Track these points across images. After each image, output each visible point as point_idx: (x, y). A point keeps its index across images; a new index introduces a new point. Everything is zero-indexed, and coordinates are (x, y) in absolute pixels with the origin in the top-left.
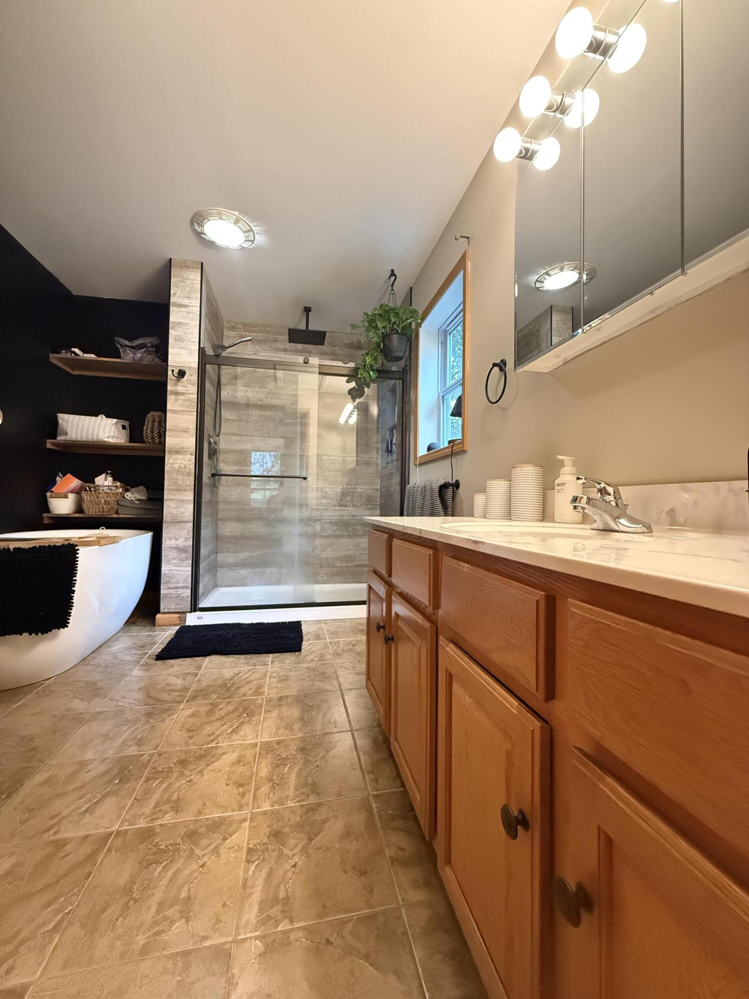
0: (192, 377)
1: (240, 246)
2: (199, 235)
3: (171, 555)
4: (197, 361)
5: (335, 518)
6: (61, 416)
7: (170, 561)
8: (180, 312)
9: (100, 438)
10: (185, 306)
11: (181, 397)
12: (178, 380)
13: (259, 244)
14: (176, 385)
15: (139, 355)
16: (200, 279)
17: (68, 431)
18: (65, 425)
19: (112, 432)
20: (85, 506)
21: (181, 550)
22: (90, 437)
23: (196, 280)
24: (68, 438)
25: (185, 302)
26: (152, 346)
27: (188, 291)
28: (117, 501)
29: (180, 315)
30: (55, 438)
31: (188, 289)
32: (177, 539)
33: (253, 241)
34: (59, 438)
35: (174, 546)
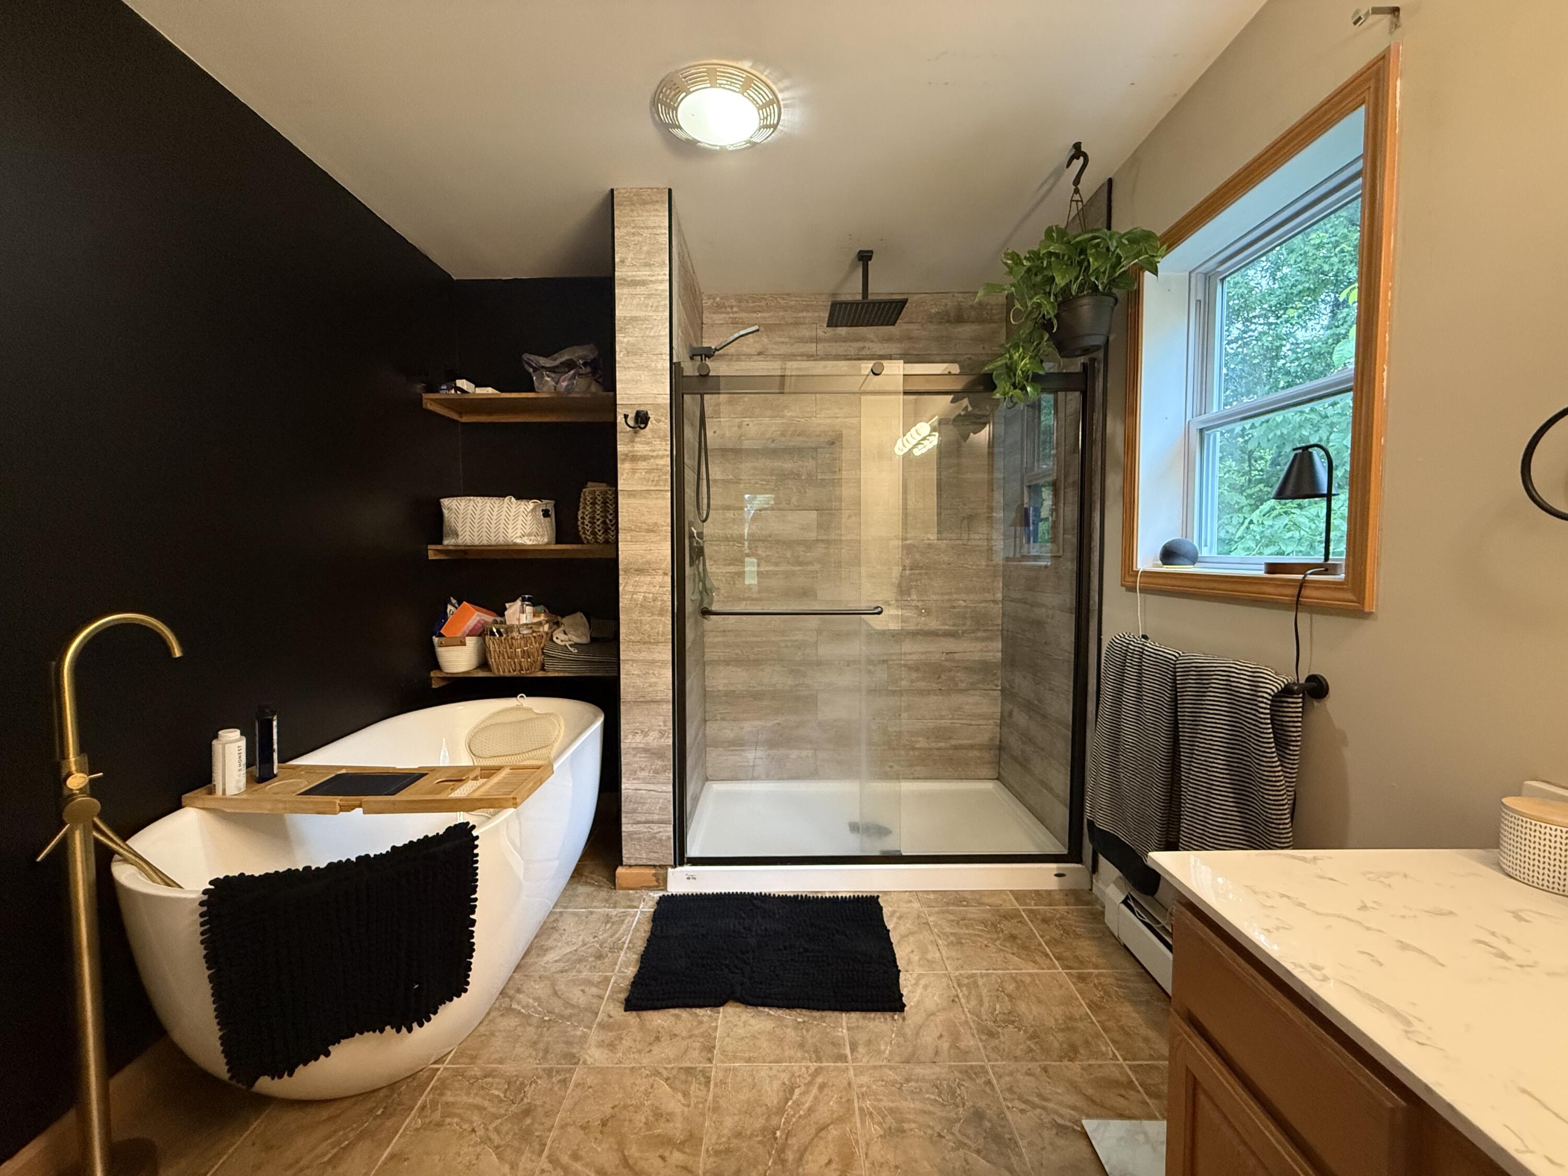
0: (660, 423)
1: (749, 142)
2: (668, 129)
3: (636, 762)
4: (668, 392)
5: (914, 657)
6: (445, 502)
7: (635, 772)
8: (633, 296)
9: (510, 540)
10: (643, 283)
11: (642, 465)
12: (636, 432)
13: (786, 130)
14: (633, 441)
15: (564, 384)
16: (667, 224)
17: (459, 529)
18: (453, 520)
19: (527, 527)
20: (492, 661)
21: (653, 753)
22: (493, 539)
23: (660, 227)
24: (460, 541)
25: (643, 274)
26: (585, 364)
27: (648, 253)
28: (543, 649)
29: (635, 302)
30: (441, 543)
31: (645, 248)
32: (646, 735)
33: (775, 127)
34: (446, 542)
35: (642, 746)
